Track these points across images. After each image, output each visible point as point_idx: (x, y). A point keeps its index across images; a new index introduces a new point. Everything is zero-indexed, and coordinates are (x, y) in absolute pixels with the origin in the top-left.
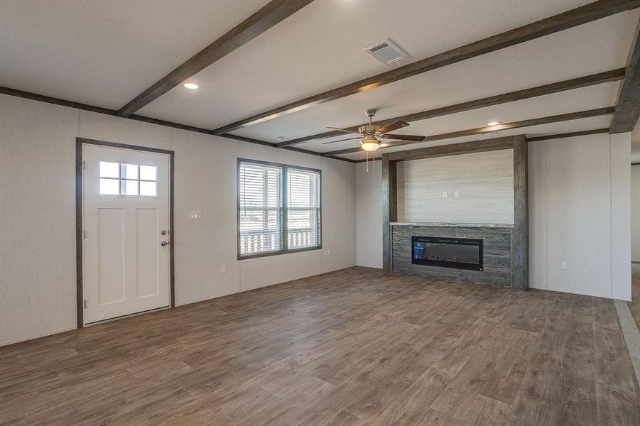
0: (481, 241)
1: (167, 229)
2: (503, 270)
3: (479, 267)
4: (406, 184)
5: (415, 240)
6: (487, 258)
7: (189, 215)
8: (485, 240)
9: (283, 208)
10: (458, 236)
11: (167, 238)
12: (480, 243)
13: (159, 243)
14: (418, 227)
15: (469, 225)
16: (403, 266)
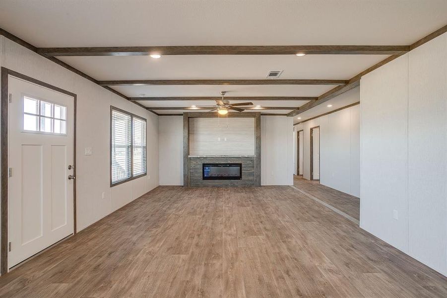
0: (241, 164)
1: (72, 164)
2: (251, 178)
3: (239, 178)
4: (195, 132)
5: (204, 165)
6: (244, 173)
7: (84, 151)
9: (131, 146)
10: (229, 162)
11: (71, 172)
12: (240, 165)
13: (66, 177)
14: (206, 158)
16: (197, 182)
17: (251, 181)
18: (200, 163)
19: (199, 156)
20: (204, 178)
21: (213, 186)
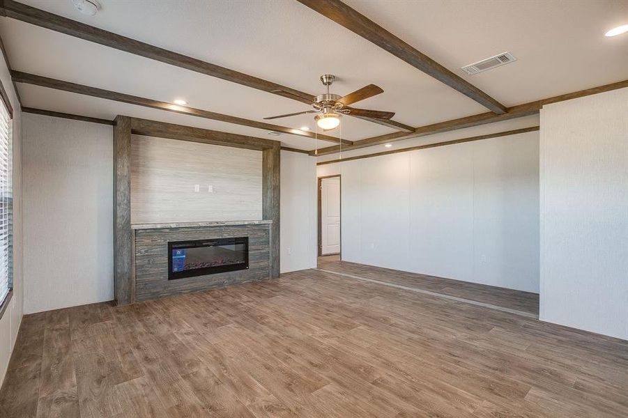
0: (246, 239)
2: (264, 264)
6: (252, 255)
8: (250, 237)
12: (244, 241)
14: (177, 228)
15: (237, 223)
16: (155, 287)
17: (263, 269)
18: (163, 242)
19: (159, 226)
20: (172, 276)
21: (193, 292)
